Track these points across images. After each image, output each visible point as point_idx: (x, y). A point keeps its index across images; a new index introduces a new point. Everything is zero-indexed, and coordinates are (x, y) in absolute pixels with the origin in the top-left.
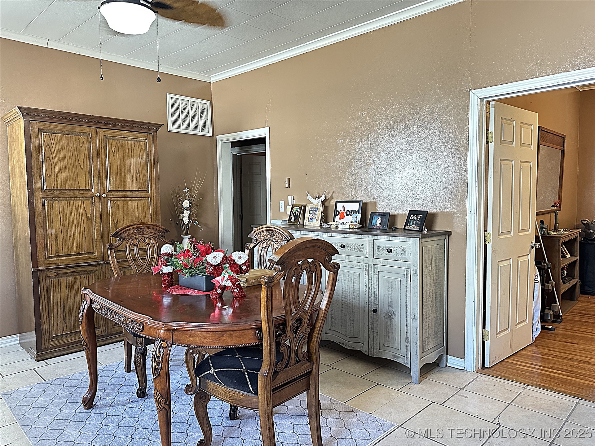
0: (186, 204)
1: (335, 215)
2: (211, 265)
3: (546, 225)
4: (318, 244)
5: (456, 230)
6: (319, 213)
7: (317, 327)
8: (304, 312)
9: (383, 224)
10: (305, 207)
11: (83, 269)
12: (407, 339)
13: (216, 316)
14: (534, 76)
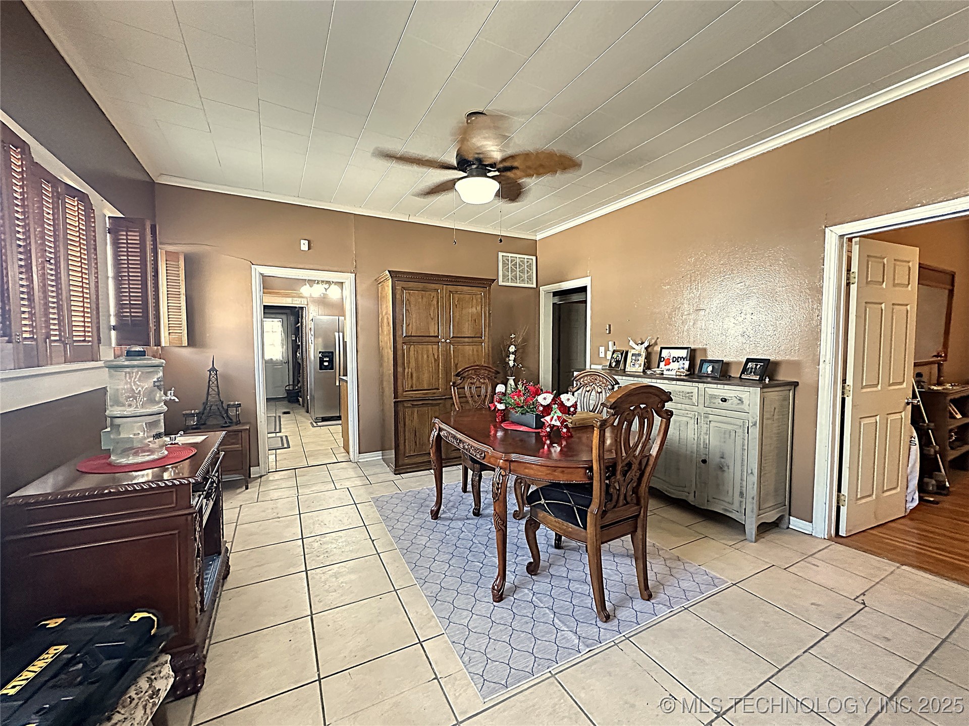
0: (512, 349)
1: (660, 361)
2: (541, 405)
3: (925, 378)
4: (651, 390)
5: (804, 380)
6: (642, 360)
7: (646, 472)
8: (634, 456)
9: (715, 371)
10: (627, 353)
11: (430, 402)
12: (741, 494)
13: (545, 452)
14: (919, 205)
